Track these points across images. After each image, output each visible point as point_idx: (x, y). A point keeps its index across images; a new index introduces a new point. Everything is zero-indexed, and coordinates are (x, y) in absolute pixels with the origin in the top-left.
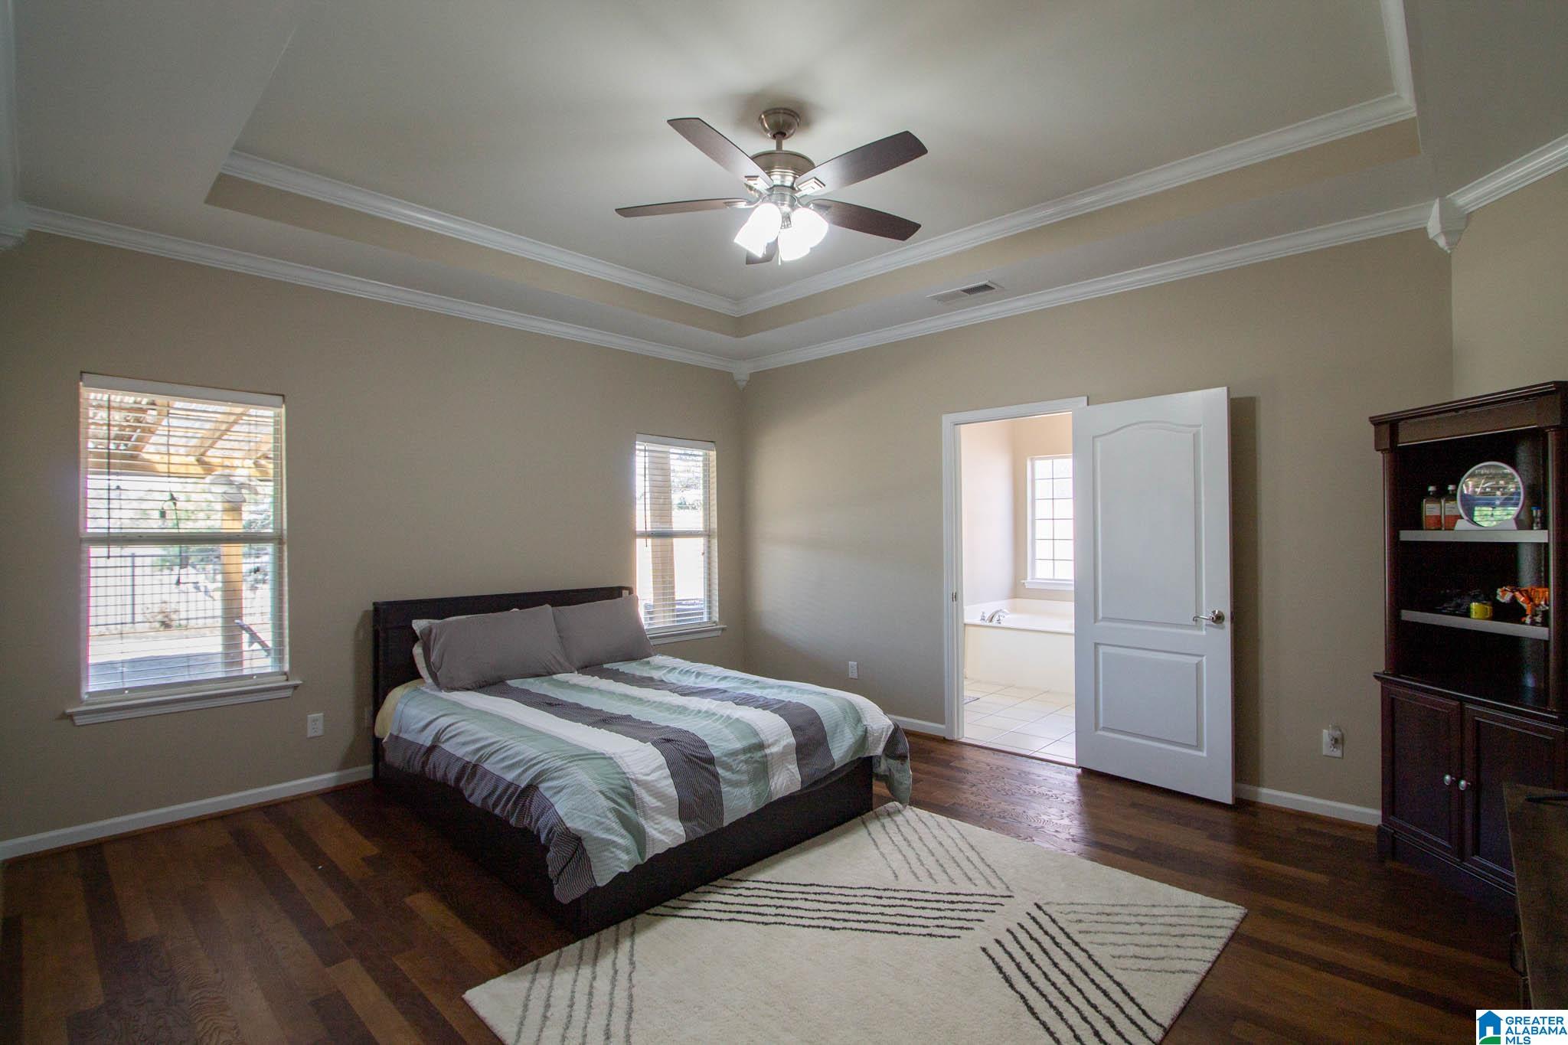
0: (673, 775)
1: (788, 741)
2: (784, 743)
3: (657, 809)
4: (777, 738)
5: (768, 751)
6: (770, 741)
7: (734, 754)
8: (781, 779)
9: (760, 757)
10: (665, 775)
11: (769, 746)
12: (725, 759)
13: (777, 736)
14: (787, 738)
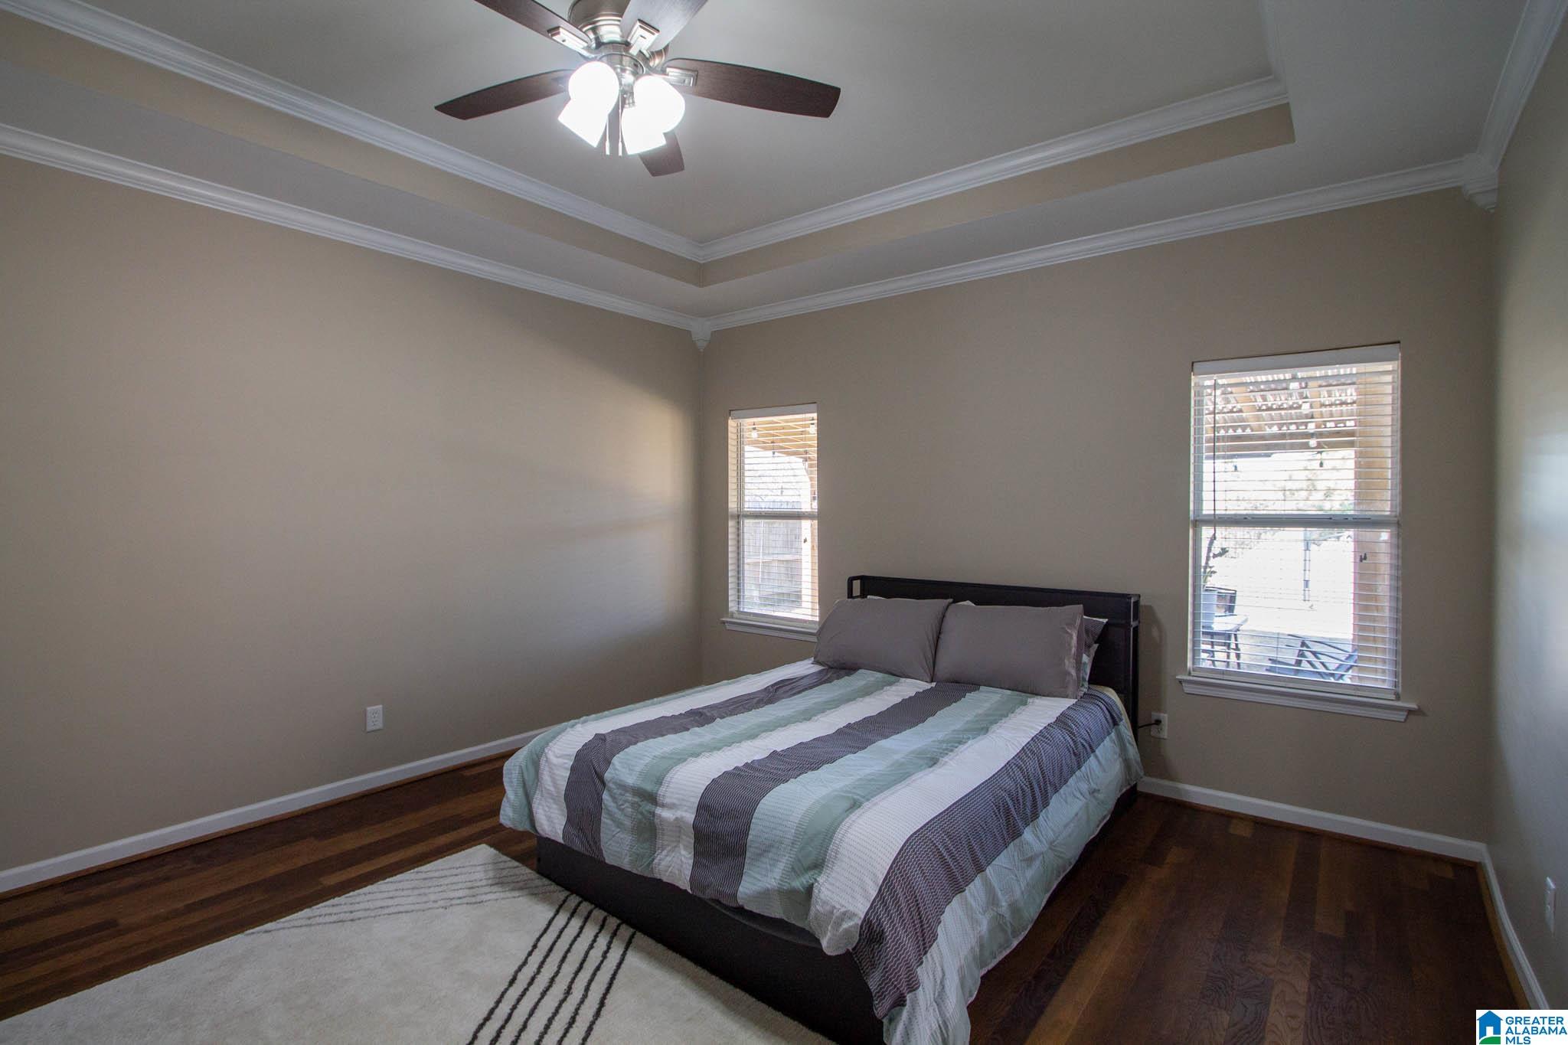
0: (573, 769)
1: (684, 814)
2: (679, 814)
3: (549, 793)
4: (675, 801)
5: (659, 811)
6: (667, 800)
7: (624, 787)
8: (669, 859)
9: (646, 811)
10: (566, 766)
11: (663, 806)
12: (614, 787)
13: (678, 799)
14: (686, 811)
